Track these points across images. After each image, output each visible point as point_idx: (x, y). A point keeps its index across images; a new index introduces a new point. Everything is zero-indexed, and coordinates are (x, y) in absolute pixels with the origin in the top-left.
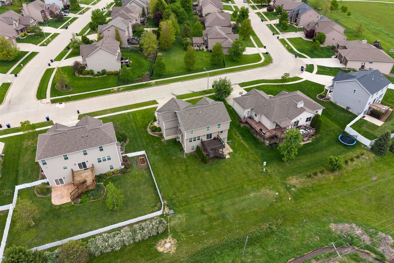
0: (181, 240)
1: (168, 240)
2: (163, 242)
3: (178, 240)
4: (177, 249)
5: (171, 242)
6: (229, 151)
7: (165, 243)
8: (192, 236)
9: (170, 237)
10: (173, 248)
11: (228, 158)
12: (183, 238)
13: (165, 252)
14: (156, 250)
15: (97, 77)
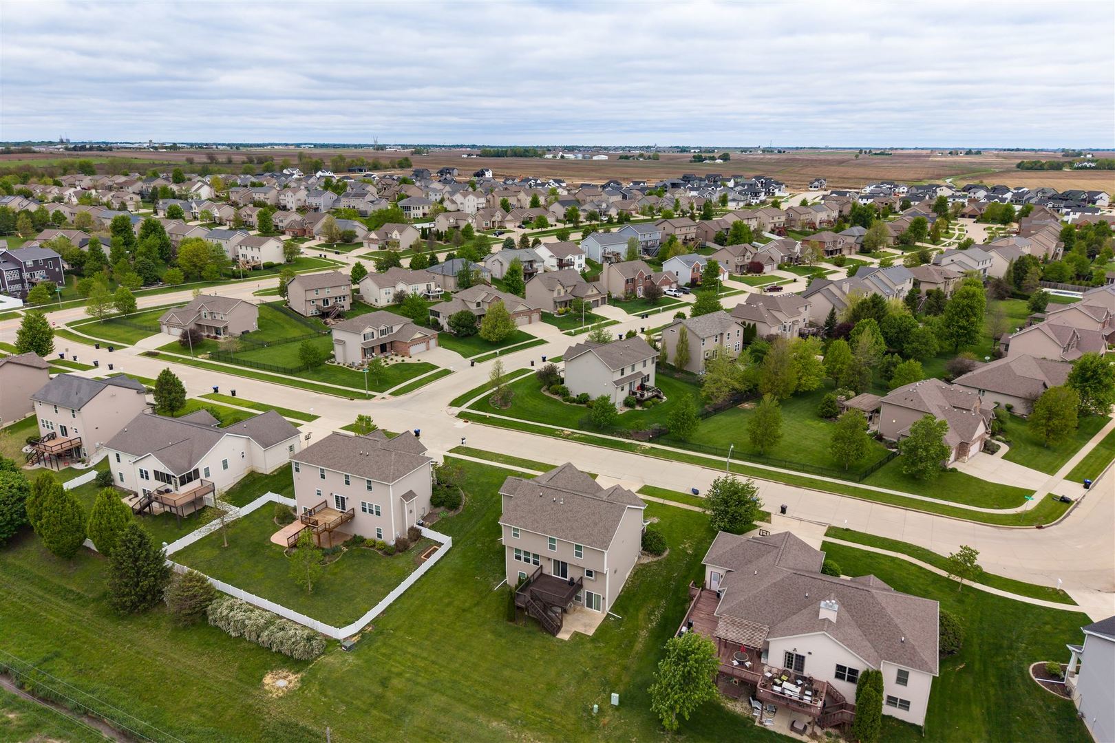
0: (303, 692)
1: (292, 677)
2: (285, 674)
3: (300, 688)
4: (281, 698)
5: (290, 683)
6: (585, 631)
7: (285, 678)
8: (323, 699)
9: (299, 676)
10: (280, 691)
11: (562, 641)
12: (310, 691)
13: (267, 688)
14: (262, 677)
15: (568, 403)
